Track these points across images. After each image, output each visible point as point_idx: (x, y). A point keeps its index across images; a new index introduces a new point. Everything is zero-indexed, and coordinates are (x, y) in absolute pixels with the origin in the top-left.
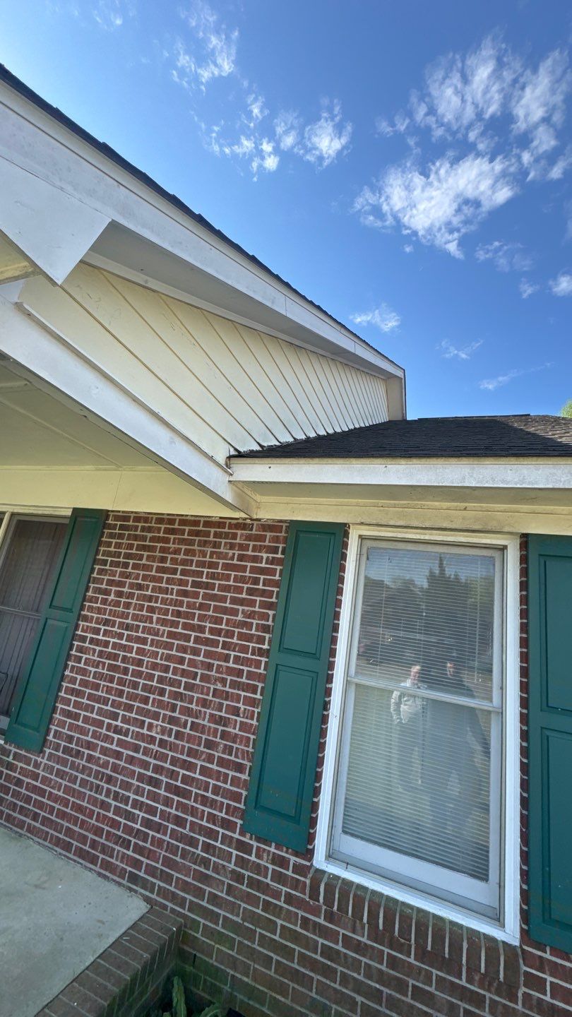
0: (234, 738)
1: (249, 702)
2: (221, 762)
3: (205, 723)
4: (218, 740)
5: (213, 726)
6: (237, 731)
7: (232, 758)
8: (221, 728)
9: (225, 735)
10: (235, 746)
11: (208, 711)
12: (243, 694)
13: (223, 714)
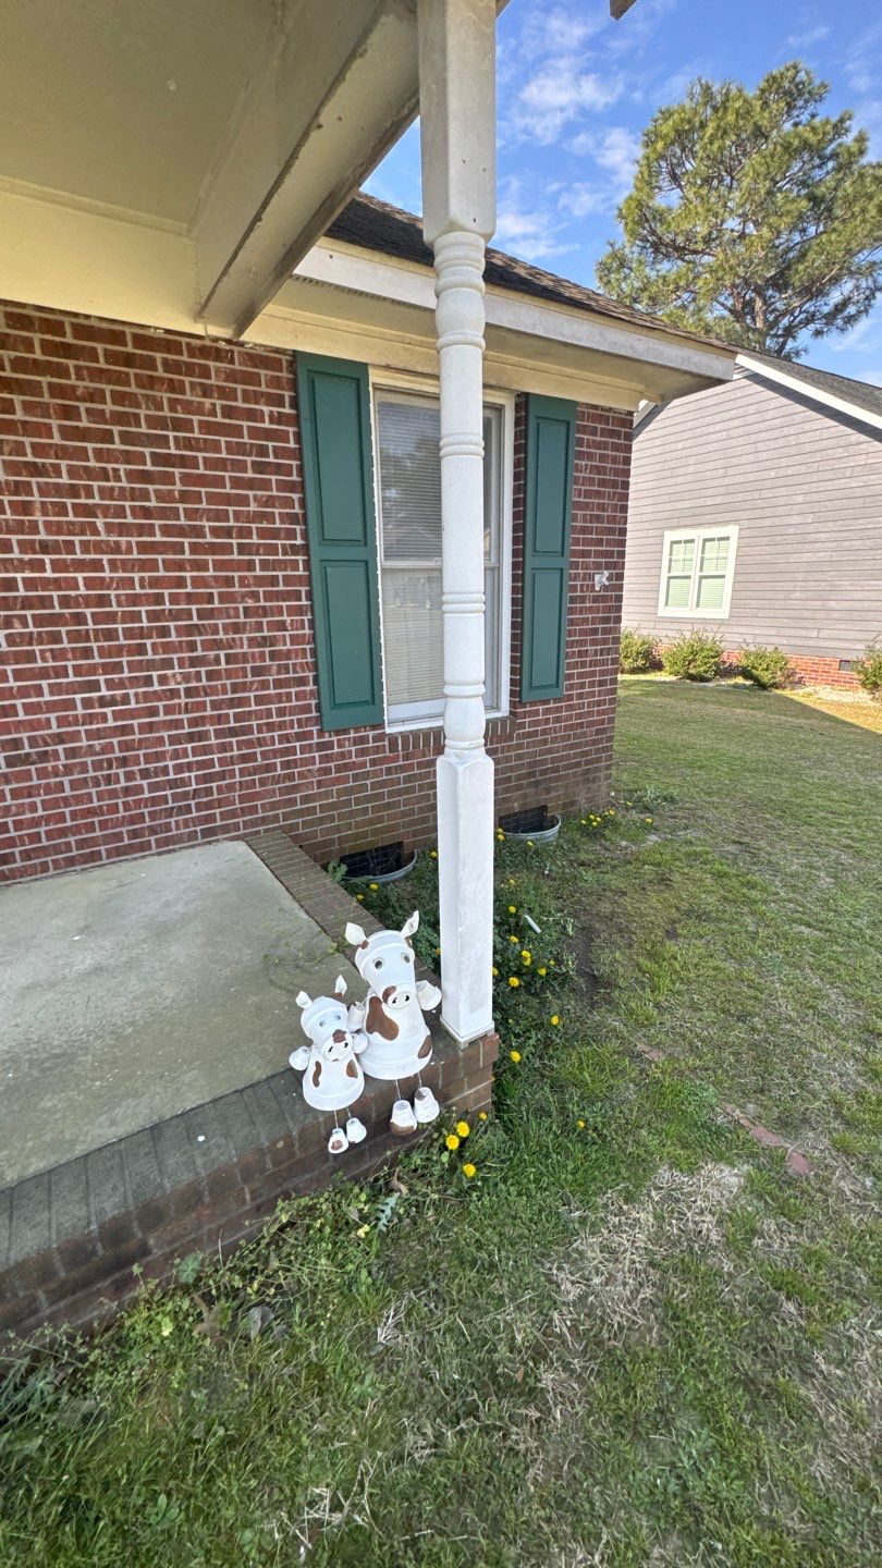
0: (288, 654)
1: (293, 611)
2: (278, 684)
3: (245, 649)
4: (268, 663)
5: (256, 650)
6: (289, 647)
7: (291, 675)
8: (267, 650)
9: (273, 655)
10: (290, 662)
11: (245, 636)
12: (284, 604)
13: (265, 633)
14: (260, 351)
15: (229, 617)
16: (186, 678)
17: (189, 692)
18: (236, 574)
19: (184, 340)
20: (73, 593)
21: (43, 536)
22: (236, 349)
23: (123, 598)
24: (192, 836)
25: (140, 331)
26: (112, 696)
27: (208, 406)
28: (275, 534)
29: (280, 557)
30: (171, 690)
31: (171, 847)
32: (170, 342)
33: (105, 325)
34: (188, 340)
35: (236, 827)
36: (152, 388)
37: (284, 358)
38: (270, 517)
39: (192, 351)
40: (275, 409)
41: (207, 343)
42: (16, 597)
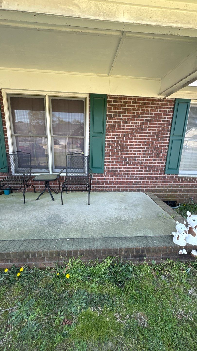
0: (161, 157)
1: (164, 149)
2: (158, 163)
3: (153, 156)
4: (157, 159)
5: (155, 156)
6: (162, 156)
7: (161, 161)
8: (157, 156)
9: (158, 157)
10: (161, 159)
11: (154, 153)
12: (163, 147)
13: (158, 153)
14: (169, 99)
15: (152, 149)
16: (142, 160)
17: (142, 163)
18: (155, 141)
19: (155, 99)
20: (127, 143)
21: (125, 134)
22: (164, 99)
23: (134, 145)
24: (136, 190)
25: (148, 98)
26: (129, 162)
27: (157, 110)
28: (164, 134)
29: (164, 138)
30: (138, 162)
31: (132, 191)
32: (153, 99)
33: (143, 98)
34: (156, 99)
35: (144, 190)
36: (148, 108)
37: (173, 100)
38: (164, 130)
39: (156, 101)
40: (169, 110)
41: (159, 99)
42: (119, 144)
